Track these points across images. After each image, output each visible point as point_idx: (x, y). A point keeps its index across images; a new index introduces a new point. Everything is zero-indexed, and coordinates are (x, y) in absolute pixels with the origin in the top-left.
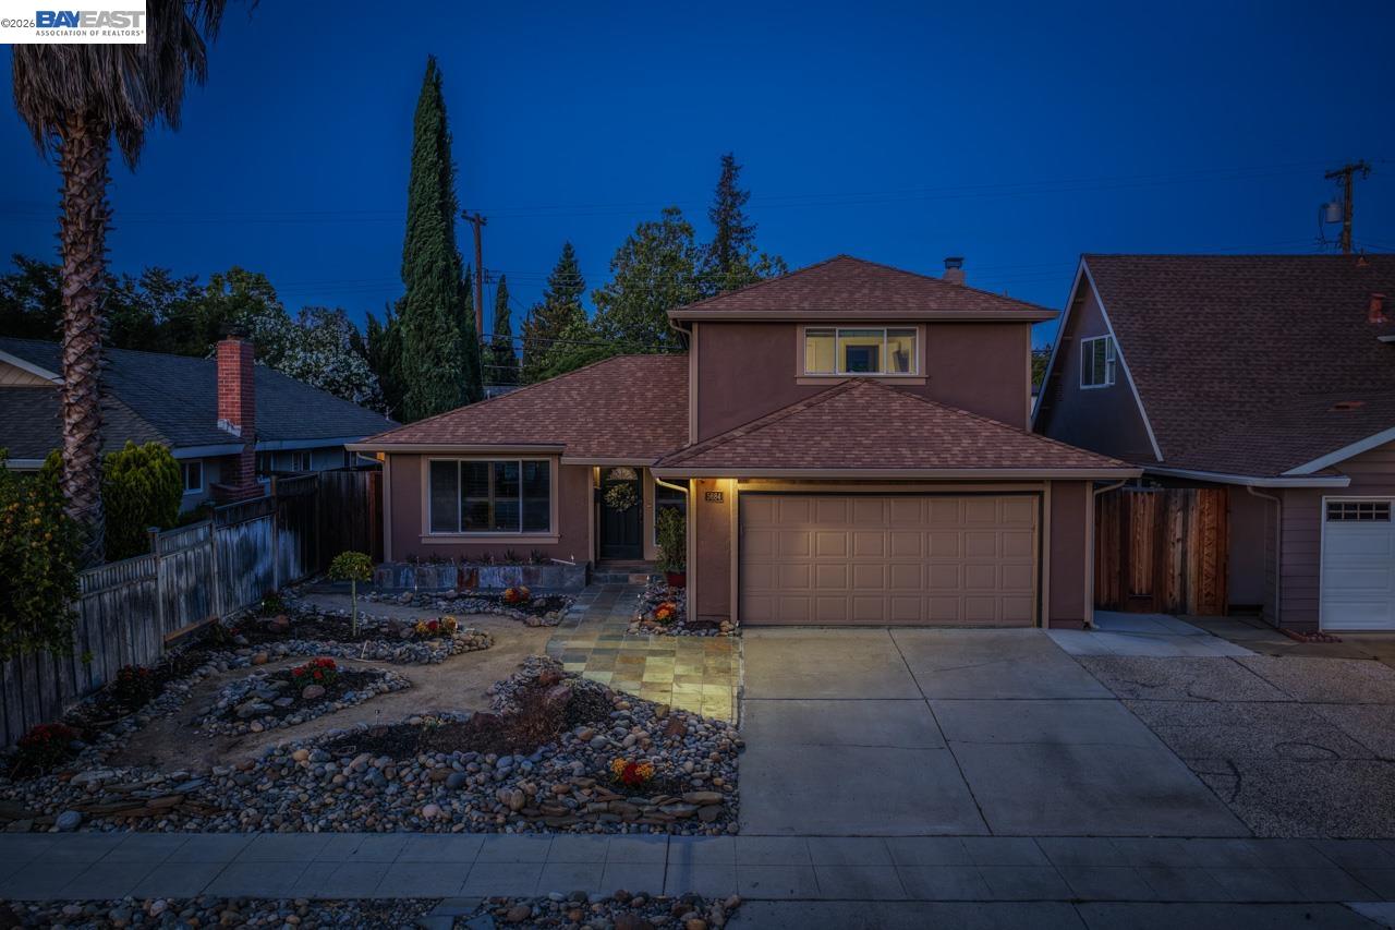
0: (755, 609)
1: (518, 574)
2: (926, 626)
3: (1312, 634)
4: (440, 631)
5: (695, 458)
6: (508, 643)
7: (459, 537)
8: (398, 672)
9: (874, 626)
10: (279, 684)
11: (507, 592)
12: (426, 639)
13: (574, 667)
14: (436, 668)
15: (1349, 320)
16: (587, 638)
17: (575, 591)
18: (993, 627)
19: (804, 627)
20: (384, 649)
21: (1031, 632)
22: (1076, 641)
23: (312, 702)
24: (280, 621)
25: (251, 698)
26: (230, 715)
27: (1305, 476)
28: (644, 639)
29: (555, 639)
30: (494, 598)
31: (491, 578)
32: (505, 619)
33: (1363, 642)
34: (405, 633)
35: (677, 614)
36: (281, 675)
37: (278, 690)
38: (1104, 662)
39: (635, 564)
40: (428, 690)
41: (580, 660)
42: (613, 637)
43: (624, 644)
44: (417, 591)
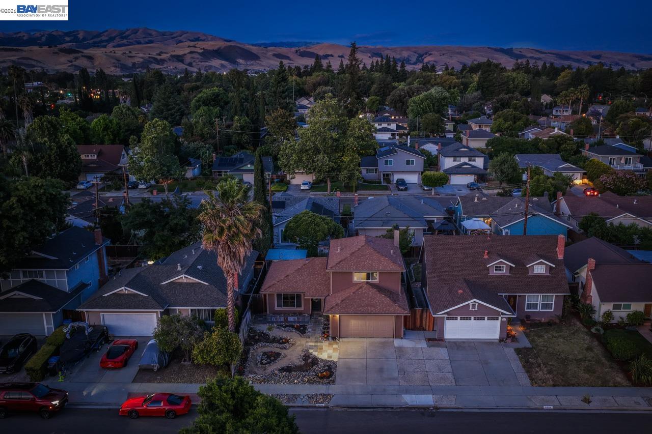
0: (343, 334)
1: (296, 318)
2: (373, 338)
3: (441, 339)
4: (287, 341)
5: (333, 310)
6: (298, 343)
7: (283, 308)
8: (283, 352)
9: (363, 338)
10: (266, 356)
11: (295, 326)
12: (285, 343)
13: (311, 351)
14: (288, 351)
15: (479, 257)
16: (312, 342)
17: (308, 322)
18: (385, 338)
19: (351, 337)
20: (278, 346)
21: (392, 339)
22: (397, 342)
23: (273, 361)
24: (257, 337)
25: (263, 360)
26: (262, 363)
27: (440, 314)
28: (322, 342)
29: (307, 342)
30: (293, 326)
31: (291, 319)
32: (296, 334)
33: (449, 342)
34: (281, 341)
35: (328, 336)
36: (265, 354)
37: (266, 358)
38: (400, 349)
39: (319, 312)
40: (289, 357)
41: (312, 349)
42: (317, 342)
43: (319, 344)
44: (276, 322)
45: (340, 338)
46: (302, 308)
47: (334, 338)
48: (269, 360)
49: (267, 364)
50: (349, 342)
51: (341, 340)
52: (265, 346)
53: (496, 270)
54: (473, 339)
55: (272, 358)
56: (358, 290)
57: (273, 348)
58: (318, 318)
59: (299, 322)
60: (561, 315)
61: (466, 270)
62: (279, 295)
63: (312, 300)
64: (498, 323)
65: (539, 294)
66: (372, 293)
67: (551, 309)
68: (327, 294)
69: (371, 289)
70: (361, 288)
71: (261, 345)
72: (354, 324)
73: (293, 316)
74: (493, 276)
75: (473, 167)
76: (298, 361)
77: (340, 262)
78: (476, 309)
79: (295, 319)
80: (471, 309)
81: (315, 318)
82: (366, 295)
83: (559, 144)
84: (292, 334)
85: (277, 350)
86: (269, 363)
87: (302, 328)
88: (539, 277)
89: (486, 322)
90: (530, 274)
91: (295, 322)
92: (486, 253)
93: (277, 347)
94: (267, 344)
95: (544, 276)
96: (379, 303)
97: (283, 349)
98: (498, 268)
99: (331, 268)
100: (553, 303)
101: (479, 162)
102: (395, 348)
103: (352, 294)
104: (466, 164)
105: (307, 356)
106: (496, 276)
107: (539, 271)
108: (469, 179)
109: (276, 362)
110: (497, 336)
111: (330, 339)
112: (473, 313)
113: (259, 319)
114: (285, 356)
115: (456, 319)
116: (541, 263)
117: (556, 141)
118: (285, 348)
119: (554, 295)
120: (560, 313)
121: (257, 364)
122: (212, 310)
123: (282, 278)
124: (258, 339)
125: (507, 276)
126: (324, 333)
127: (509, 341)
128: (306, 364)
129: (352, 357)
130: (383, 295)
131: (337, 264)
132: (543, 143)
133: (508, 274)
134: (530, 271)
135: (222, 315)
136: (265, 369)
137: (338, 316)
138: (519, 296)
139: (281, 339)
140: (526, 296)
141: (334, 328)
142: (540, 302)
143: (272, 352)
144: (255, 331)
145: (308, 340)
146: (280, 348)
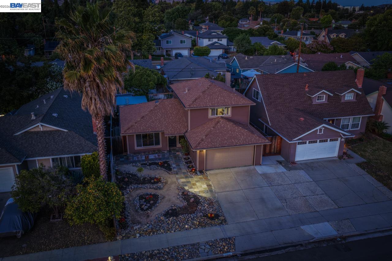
0: (208, 167)
1: (157, 155)
2: (236, 167)
3: (294, 163)
4: (159, 181)
5: (199, 146)
6: (170, 181)
7: (142, 148)
8: (159, 192)
9: (227, 168)
10: (144, 200)
11: (160, 164)
12: (157, 183)
13: (186, 188)
14: (164, 191)
15: (302, 90)
16: (182, 178)
17: (168, 158)
18: (246, 166)
19: (216, 169)
20: (151, 186)
21: (252, 167)
22: (260, 169)
23: (154, 204)
24: (126, 179)
25: (143, 205)
26: (142, 209)
27: (295, 140)
28: (192, 177)
29: (177, 179)
30: (157, 164)
31: (151, 157)
32: (163, 171)
33: (301, 164)
34: (152, 181)
35: (195, 170)
36: (141, 197)
37: (145, 202)
38: (265, 176)
39: (175, 148)
40: (167, 197)
41: (186, 186)
42: (186, 177)
43: (190, 179)
44: (139, 161)
45: (206, 170)
46: (160, 146)
47: (201, 172)
48: (149, 205)
49: (147, 209)
50: (216, 174)
51: (208, 173)
52: (137, 189)
53: (318, 100)
54: (318, 159)
55: (152, 202)
56: (216, 124)
57: (148, 190)
58: (176, 154)
59: (160, 159)
60: (364, 132)
61: (294, 101)
62: (138, 136)
63: (169, 137)
64: (338, 143)
65: (351, 117)
66: (230, 126)
67: (358, 128)
68: (185, 130)
69: (228, 123)
70: (218, 122)
71: (133, 187)
72: (219, 156)
73: (153, 154)
74: (316, 104)
75: (221, 44)
76: (178, 201)
77: (196, 99)
78: (322, 133)
79: (155, 156)
80: (318, 133)
81: (174, 154)
82: (225, 128)
83: (265, 32)
84: (158, 171)
85: (153, 192)
86: (150, 208)
87: (166, 165)
88: (349, 103)
89: (329, 143)
90: (342, 101)
91: (156, 159)
92: (307, 87)
93: (150, 188)
94: (140, 186)
95: (353, 102)
96: (240, 135)
97: (157, 189)
98: (319, 98)
99: (189, 105)
100: (360, 123)
101: (224, 42)
102: (261, 175)
103: (213, 129)
104: (217, 43)
105: (186, 195)
106: (318, 104)
107: (349, 99)
108: (219, 52)
109: (157, 206)
110: (336, 154)
111: (198, 173)
112: (319, 137)
113: (121, 160)
114: (164, 198)
115: (305, 143)
116: (352, 91)
117: (263, 30)
118: (160, 188)
119: (361, 116)
120: (363, 131)
121: (137, 211)
122: (75, 157)
123: (139, 120)
124: (128, 181)
125: (326, 104)
126: (188, 167)
127: (345, 157)
128: (189, 204)
129: (227, 189)
130: (241, 128)
131: (193, 102)
132: (256, 31)
133: (326, 102)
134: (342, 99)
135: (90, 162)
136: (148, 216)
137: (205, 151)
138: (337, 120)
139: (151, 178)
140: (341, 119)
141: (201, 162)
142: (350, 123)
143: (147, 194)
144: (121, 173)
145: (177, 176)
146: (154, 189)
